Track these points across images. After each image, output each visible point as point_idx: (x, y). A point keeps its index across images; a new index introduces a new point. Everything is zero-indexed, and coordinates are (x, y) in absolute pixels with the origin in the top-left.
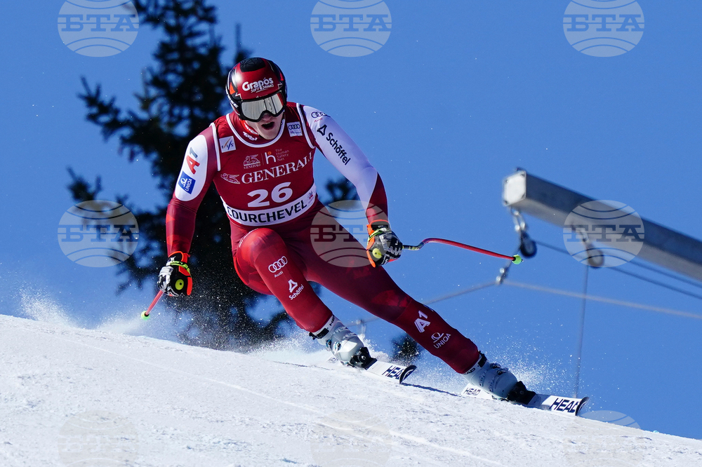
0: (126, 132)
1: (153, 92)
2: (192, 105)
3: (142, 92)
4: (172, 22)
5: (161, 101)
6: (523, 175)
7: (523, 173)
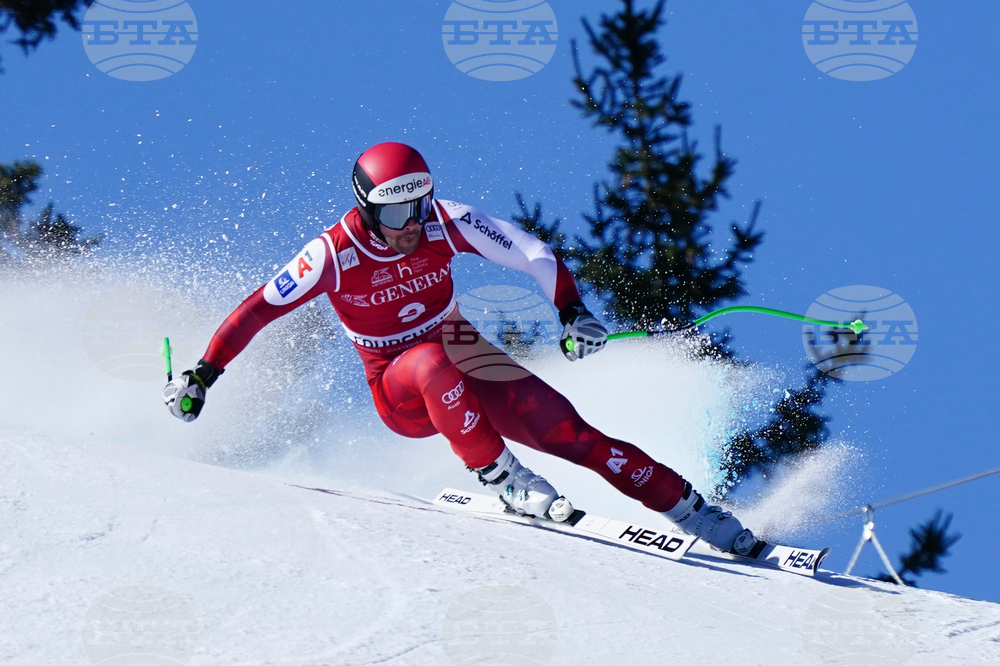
1: (608, 212)
2: (657, 229)
3: (593, 213)
4: (633, 123)
5: (618, 224)
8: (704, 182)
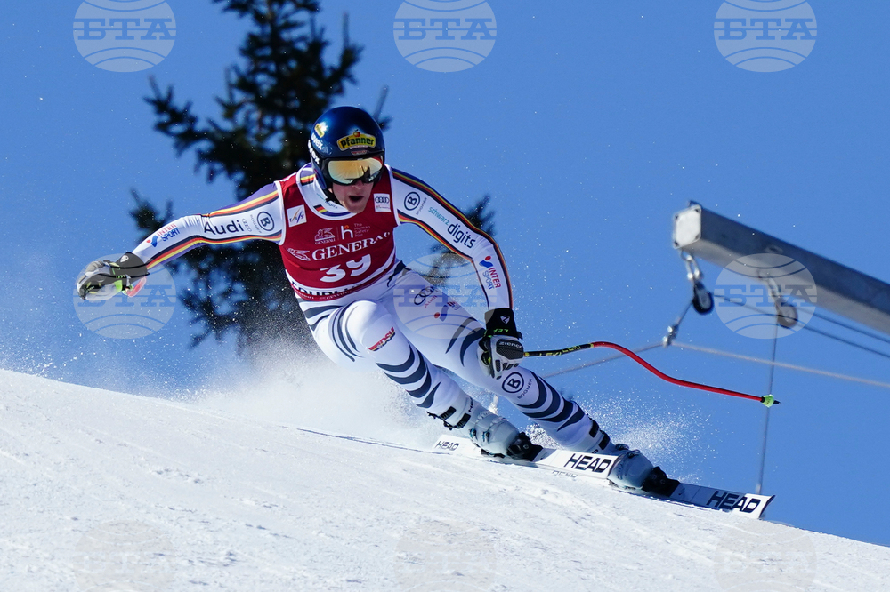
0: (204, 145)
1: (239, 96)
2: (287, 114)
4: (264, 9)
5: (249, 107)
6: (697, 210)
7: (698, 207)
8: (332, 68)
